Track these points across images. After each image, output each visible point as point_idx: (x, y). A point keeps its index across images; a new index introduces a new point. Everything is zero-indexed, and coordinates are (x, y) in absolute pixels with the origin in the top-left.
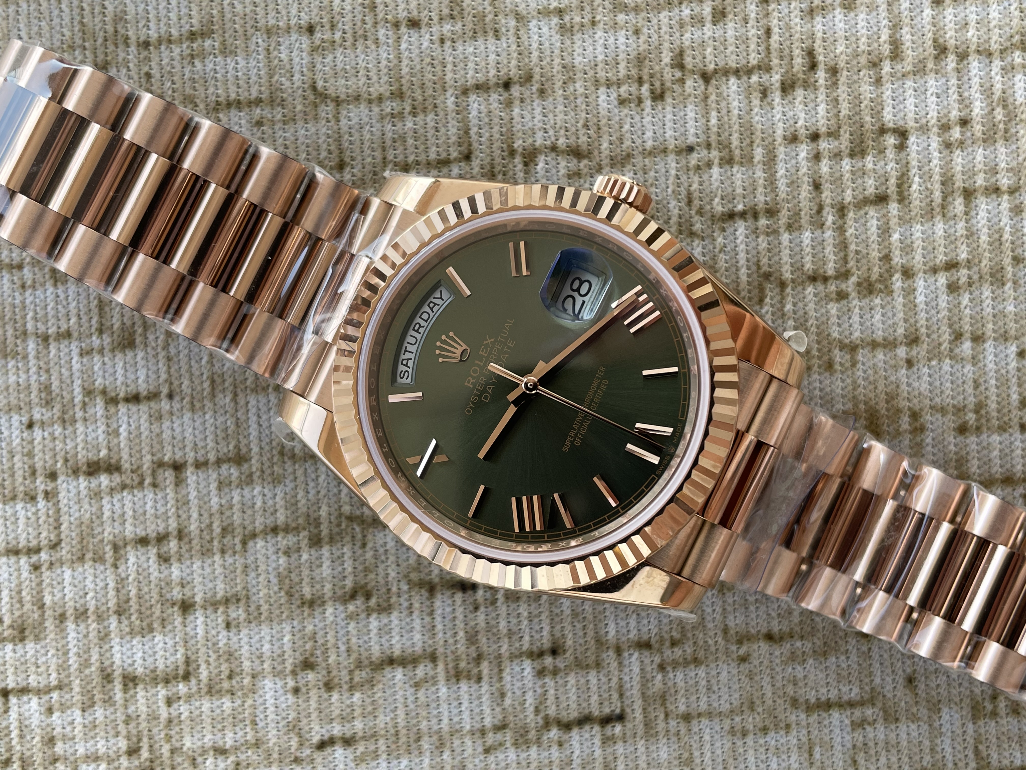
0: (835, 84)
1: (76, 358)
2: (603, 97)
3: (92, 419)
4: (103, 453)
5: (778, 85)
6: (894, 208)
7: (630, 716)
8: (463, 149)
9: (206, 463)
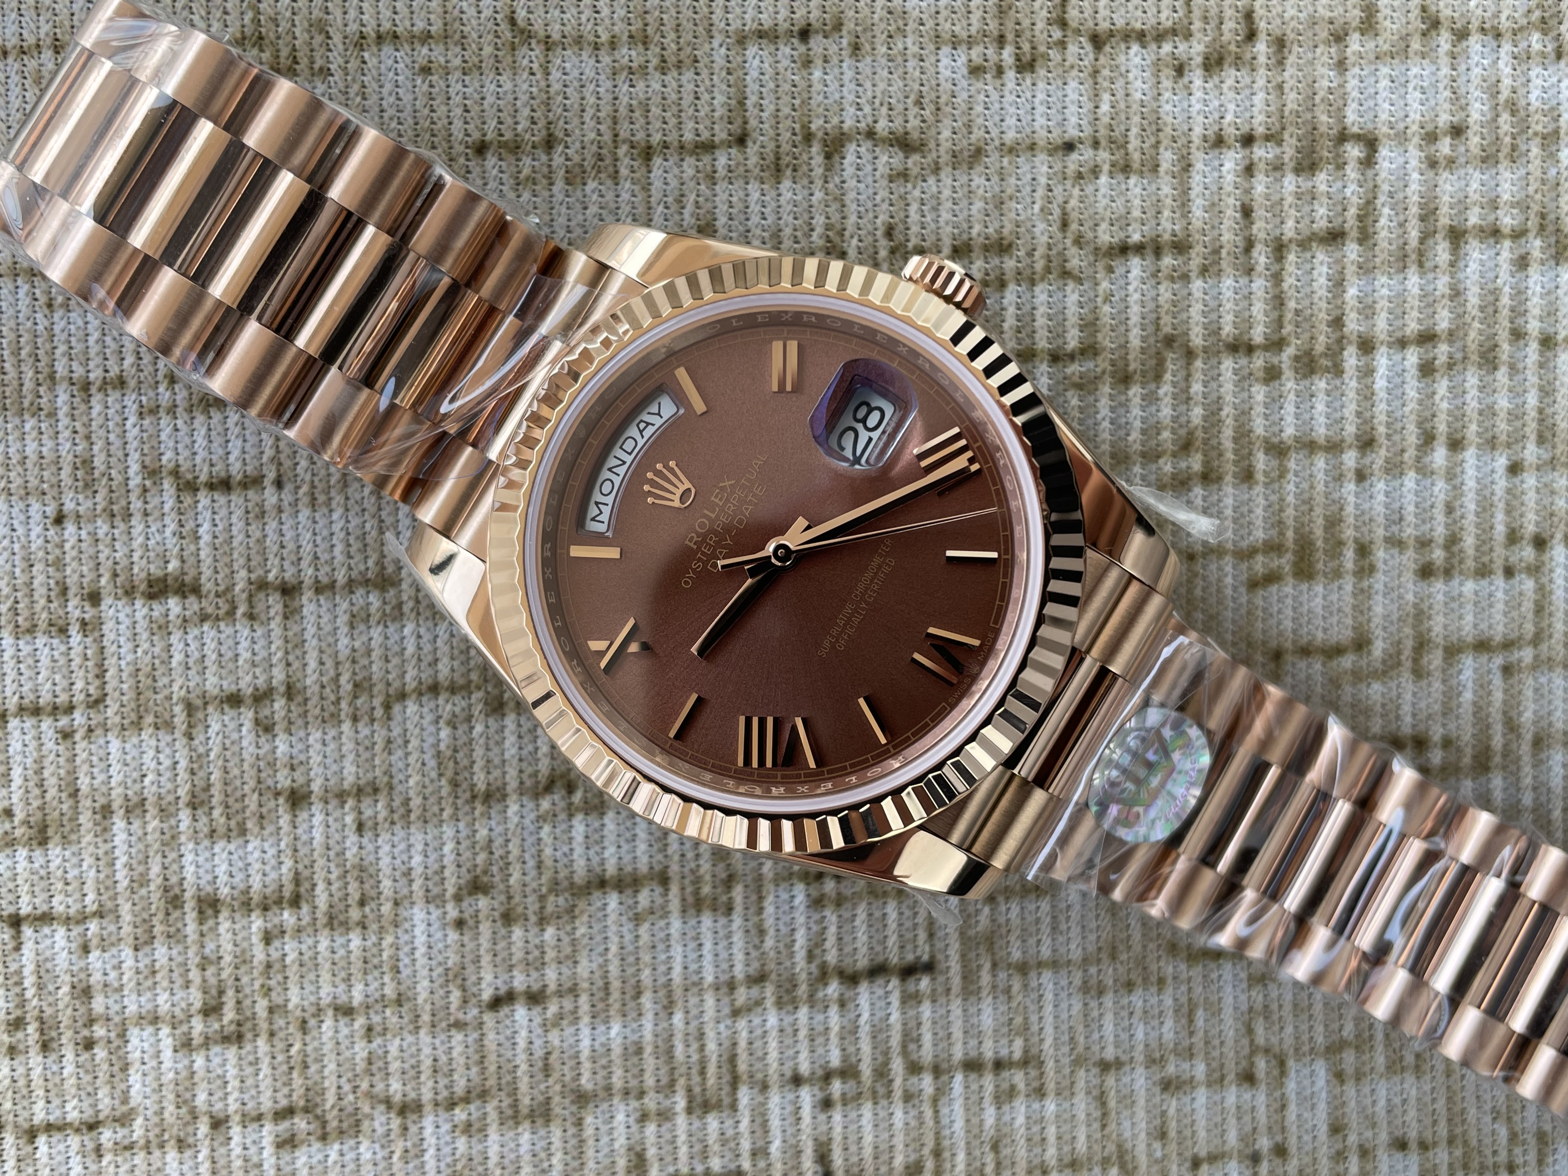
0: (1281, 62)
1: (132, 420)
2: (945, 61)
3: (157, 514)
4: (173, 566)
5: (1199, 60)
6: (1352, 251)
7: (942, 966)
8: (735, 128)
9: (332, 585)
